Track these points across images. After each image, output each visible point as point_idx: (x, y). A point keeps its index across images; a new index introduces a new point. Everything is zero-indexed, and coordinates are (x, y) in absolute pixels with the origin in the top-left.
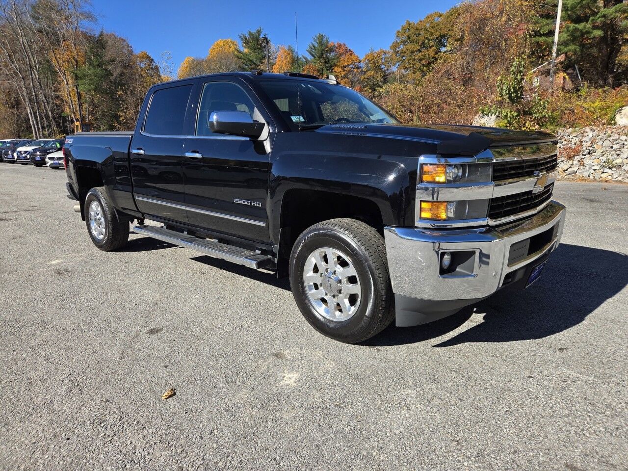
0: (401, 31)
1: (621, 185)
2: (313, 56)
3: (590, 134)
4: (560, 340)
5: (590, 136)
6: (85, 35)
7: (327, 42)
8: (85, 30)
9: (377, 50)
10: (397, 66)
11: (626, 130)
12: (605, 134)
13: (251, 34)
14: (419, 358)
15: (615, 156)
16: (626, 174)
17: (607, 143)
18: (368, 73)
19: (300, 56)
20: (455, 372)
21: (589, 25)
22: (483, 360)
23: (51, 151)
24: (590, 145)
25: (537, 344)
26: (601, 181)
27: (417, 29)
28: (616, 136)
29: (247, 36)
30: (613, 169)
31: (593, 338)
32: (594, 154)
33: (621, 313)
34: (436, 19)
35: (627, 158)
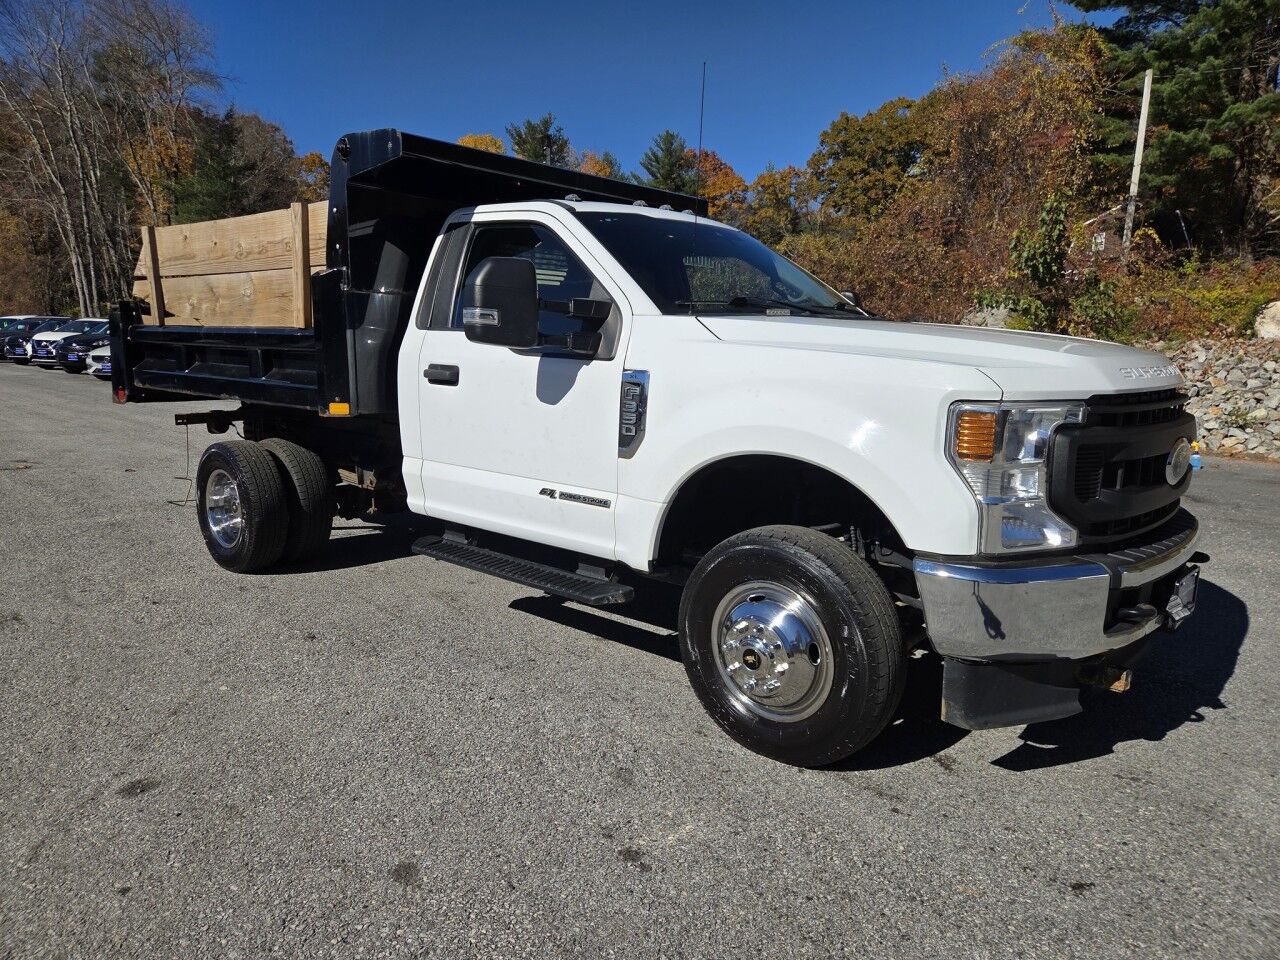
0: (830, 131)
1: (1262, 465)
2: (653, 175)
3: (1202, 356)
4: (1080, 860)
5: (1202, 359)
6: (197, 115)
7: (682, 147)
8: (197, 105)
9: (781, 167)
10: (819, 200)
11: (1276, 349)
12: (1232, 356)
13: (530, 126)
14: (737, 897)
15: (1253, 402)
16: (1276, 442)
17: (1236, 374)
18: (762, 213)
19: (627, 174)
20: (813, 942)
21: (1205, 135)
22: (886, 911)
23: (101, 343)
24: (1200, 378)
25: (1025, 869)
26: (1221, 455)
27: (862, 130)
28: (1256, 363)
29: (523, 130)
30: (1248, 430)
31: (1158, 857)
32: (1208, 396)
33: (1232, 790)
34: (900, 112)
35: (1278, 407)
